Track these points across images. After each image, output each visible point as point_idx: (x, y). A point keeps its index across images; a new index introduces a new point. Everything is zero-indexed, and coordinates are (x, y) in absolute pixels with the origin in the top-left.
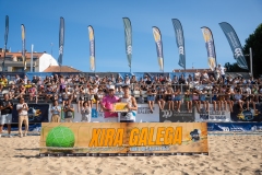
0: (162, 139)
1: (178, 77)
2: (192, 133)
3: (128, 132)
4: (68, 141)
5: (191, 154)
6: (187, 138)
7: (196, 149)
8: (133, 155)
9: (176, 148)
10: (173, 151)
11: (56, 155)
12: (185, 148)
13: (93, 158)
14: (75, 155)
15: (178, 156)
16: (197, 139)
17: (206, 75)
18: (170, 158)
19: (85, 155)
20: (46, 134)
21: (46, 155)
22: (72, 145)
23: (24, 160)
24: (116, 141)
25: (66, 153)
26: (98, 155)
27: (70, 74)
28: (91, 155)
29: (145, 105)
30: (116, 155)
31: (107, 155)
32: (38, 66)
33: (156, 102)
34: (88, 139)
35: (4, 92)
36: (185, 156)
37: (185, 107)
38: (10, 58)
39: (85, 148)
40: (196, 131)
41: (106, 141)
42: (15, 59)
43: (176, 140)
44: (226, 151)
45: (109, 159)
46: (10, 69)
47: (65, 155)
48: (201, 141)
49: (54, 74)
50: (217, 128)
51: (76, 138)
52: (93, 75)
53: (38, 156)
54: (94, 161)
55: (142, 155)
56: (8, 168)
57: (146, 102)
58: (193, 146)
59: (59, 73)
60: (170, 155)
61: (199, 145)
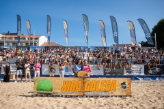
0: (104, 88)
1: (114, 49)
2: (122, 84)
3: (84, 83)
4: (49, 88)
5: (121, 96)
6: (119, 87)
7: (125, 94)
8: (87, 97)
9: (112, 93)
10: (110, 95)
11: (42, 96)
12: (118, 93)
14: (53, 96)
15: (114, 98)
16: (125, 87)
17: (130, 48)
18: (109, 99)
19: (59, 96)
21: (37, 95)
22: (52, 90)
24: (77, 88)
25: (48, 95)
26: (66, 97)
27: (54, 47)
28: (62, 96)
29: (96, 65)
30: (77, 96)
31: (71, 96)
33: (102, 64)
34: (60, 87)
36: (118, 98)
37: (118, 67)
38: (24, 38)
39: (59, 92)
40: (124, 83)
44: (142, 94)
45: (72, 99)
47: (47, 96)
48: (127, 89)
49: (45, 47)
50: (136, 79)
51: (54, 86)
52: (67, 48)
53: (32, 96)
54: (63, 101)
55: (92, 97)
56: (14, 104)
57: (96, 63)
58: (123, 92)
59: (48, 47)
60: (109, 96)
61: (126, 91)
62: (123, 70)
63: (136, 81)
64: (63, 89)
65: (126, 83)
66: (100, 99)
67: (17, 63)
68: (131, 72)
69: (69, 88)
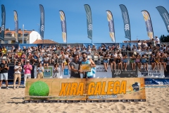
0: (112, 90)
2: (133, 85)
3: (87, 85)
4: (45, 91)
5: (133, 100)
6: (129, 89)
7: (137, 97)
8: (91, 101)
9: (122, 96)
10: (120, 99)
11: (36, 102)
12: (128, 96)
13: (62, 104)
14: (49, 102)
16: (137, 89)
19: (56, 101)
20: (29, 87)
21: (29, 101)
22: (47, 94)
23: (14, 105)
24: (78, 91)
25: (43, 100)
26: (66, 101)
28: (60, 101)
29: (102, 66)
30: (79, 101)
31: (72, 101)
32: (29, 40)
34: (58, 90)
37: (130, 67)
38: (10, 35)
39: (56, 96)
40: (136, 84)
41: (71, 91)
42: (13, 36)
43: (122, 90)
45: (73, 104)
46: (10, 42)
47: (42, 102)
48: (140, 91)
49: (38, 45)
50: (154, 83)
51: (50, 89)
52: (66, 45)
53: (24, 103)
54: (62, 106)
55: (97, 101)
57: (102, 64)
58: (135, 94)
59: (41, 45)
61: (139, 94)
63: (154, 85)
64: (61, 93)
65: (139, 84)
69: (68, 92)
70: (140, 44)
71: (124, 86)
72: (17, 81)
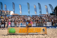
0: (36, 31)
3: (28, 29)
4: (14, 31)
5: (43, 34)
6: (42, 31)
7: (44, 33)
8: (29, 35)
9: (39, 33)
11: (11, 35)
12: (41, 33)
14: (16, 35)
15: (40, 35)
16: (44, 31)
18: (38, 36)
19: (18, 35)
26: (21, 35)
28: (19, 35)
31: (23, 35)
33: (35, 22)
34: (19, 31)
35: (2, 20)
36: (41, 35)
37: (41, 23)
39: (18, 33)
40: (44, 29)
41: (23, 31)
43: (39, 31)
44: (51, 34)
45: (23, 36)
46: (4, 15)
47: (13, 35)
48: (45, 31)
51: (16, 31)
53: (7, 35)
55: (31, 35)
58: (43, 32)
60: (38, 34)
61: (44, 32)
62: (43, 24)
64: (19, 32)
65: (45, 29)
66: (34, 36)
67: (1, 22)
68: (46, 25)
69: (22, 32)
70: (44, 16)
71: (40, 30)
72: (6, 27)
